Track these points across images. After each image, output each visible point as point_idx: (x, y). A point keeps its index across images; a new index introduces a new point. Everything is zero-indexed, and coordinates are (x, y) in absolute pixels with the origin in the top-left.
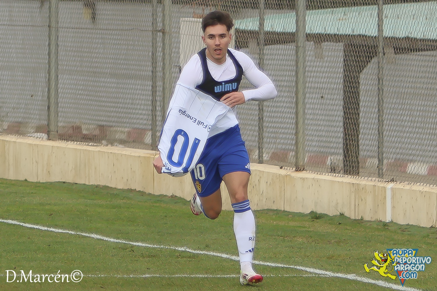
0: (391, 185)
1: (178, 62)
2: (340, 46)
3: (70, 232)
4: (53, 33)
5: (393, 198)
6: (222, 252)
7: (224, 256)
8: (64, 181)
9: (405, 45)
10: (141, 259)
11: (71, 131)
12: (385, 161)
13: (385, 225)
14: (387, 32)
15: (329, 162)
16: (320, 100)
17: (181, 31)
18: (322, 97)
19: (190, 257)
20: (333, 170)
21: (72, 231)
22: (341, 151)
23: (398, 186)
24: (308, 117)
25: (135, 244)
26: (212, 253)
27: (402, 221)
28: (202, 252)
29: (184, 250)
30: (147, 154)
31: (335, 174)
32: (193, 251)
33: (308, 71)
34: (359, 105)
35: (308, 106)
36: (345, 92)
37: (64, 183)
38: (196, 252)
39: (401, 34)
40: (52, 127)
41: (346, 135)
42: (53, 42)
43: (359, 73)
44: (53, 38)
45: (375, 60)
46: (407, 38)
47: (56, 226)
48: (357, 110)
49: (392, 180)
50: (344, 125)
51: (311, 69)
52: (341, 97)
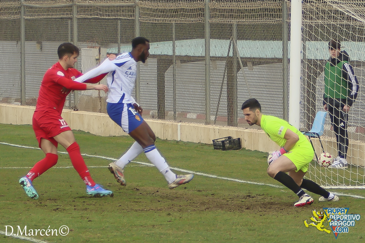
0: (180, 124)
1: (81, 68)
2: (155, 60)
3: (32, 148)
4: (23, 56)
5: (181, 129)
6: (103, 156)
7: (104, 157)
8: (29, 124)
9: (185, 59)
10: (65, 159)
11: (31, 101)
12: (177, 113)
13: (177, 142)
14: (177, 53)
15: (151, 113)
16: (147, 85)
17: (82, 54)
18: (148, 84)
19: (87, 158)
20: (153, 117)
21: (33, 147)
22: (157, 108)
23: (183, 124)
24: (141, 93)
25: (62, 152)
26: (98, 156)
27: (185, 140)
28: (93, 156)
29: (85, 155)
30: (67, 111)
31: (154, 119)
32: (89, 156)
33: (141, 72)
34: (164, 87)
35: (141, 88)
36: (158, 81)
37: (29, 125)
38: (90, 156)
39: (184, 54)
40: (23, 100)
41: (159, 101)
42: (23, 60)
43: (164, 73)
44: (23, 58)
45: (172, 66)
46: (186, 56)
47: (25, 145)
48: (164, 90)
49: (181, 121)
50: (158, 97)
51: (142, 71)
52: (156, 84)
